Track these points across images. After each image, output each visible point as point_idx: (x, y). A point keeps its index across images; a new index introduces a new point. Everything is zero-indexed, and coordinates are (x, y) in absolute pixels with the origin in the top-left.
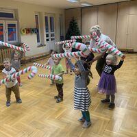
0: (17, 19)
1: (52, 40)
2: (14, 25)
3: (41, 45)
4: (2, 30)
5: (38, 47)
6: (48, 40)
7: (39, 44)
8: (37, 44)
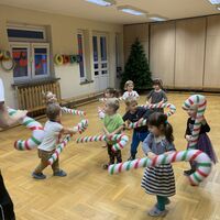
0: (49, 41)
1: (103, 72)
2: (44, 51)
3: (87, 82)
4: (25, 58)
5: (82, 84)
6: (96, 73)
7: (83, 79)
8: (80, 80)
